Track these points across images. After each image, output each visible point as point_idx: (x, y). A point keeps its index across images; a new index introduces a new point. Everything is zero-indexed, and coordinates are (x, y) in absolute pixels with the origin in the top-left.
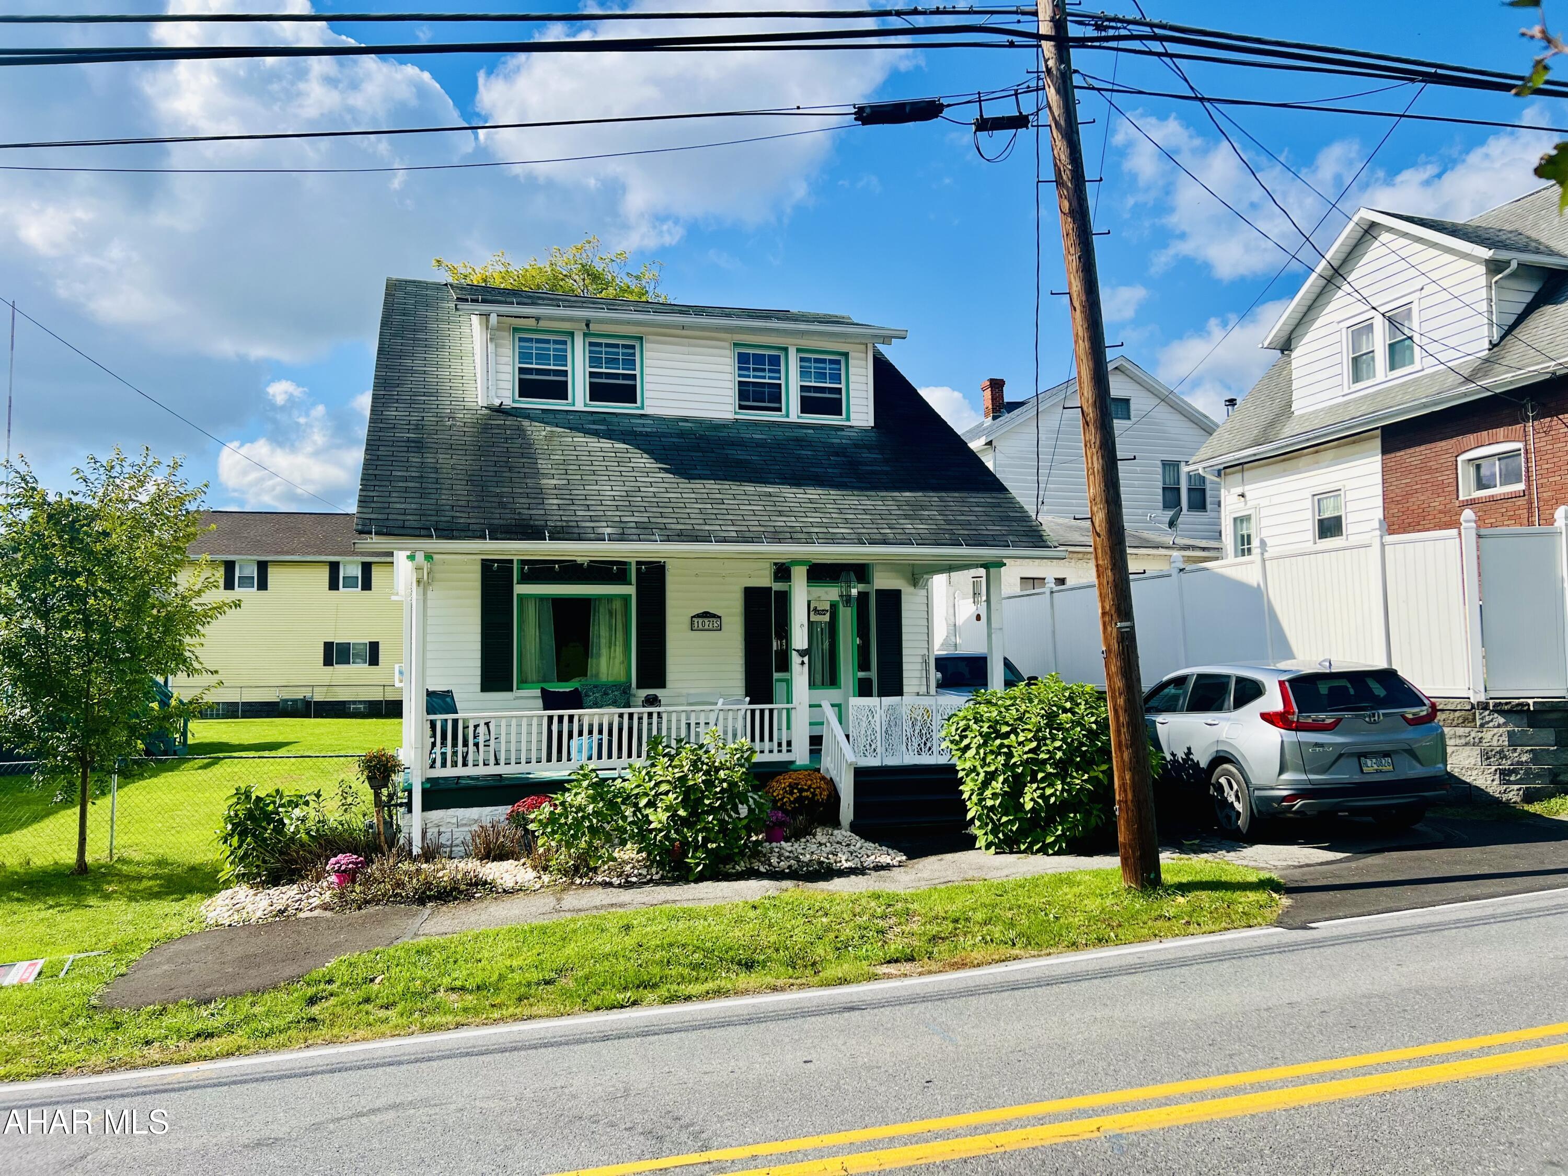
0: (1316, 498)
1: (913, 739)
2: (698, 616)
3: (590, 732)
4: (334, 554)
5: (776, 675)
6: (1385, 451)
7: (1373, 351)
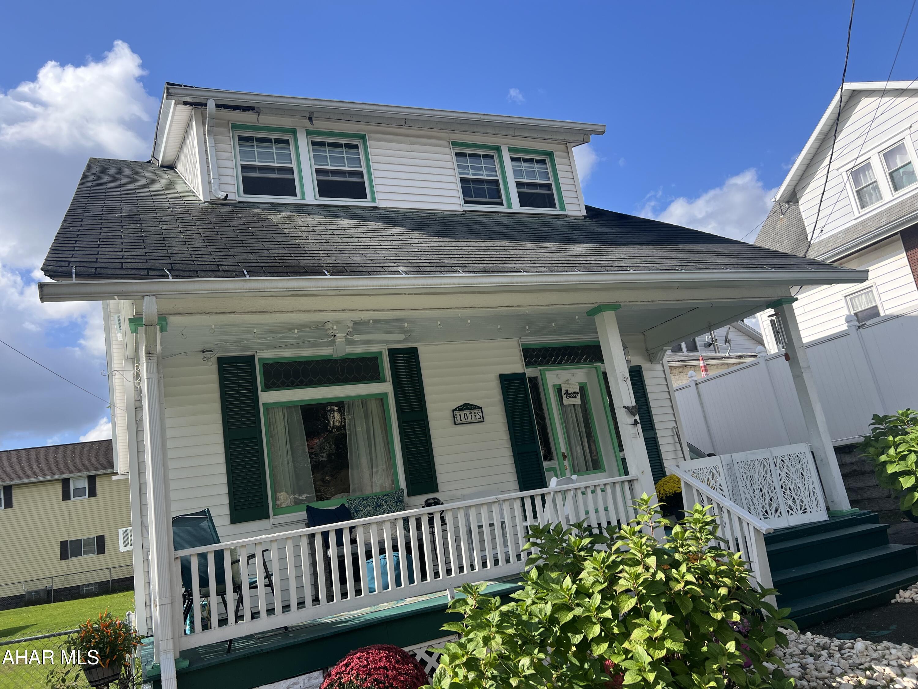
0: (848, 298)
1: (755, 501)
2: (459, 409)
3: (382, 551)
4: (65, 473)
5: (546, 464)
6: (907, 251)
7: (876, 181)
